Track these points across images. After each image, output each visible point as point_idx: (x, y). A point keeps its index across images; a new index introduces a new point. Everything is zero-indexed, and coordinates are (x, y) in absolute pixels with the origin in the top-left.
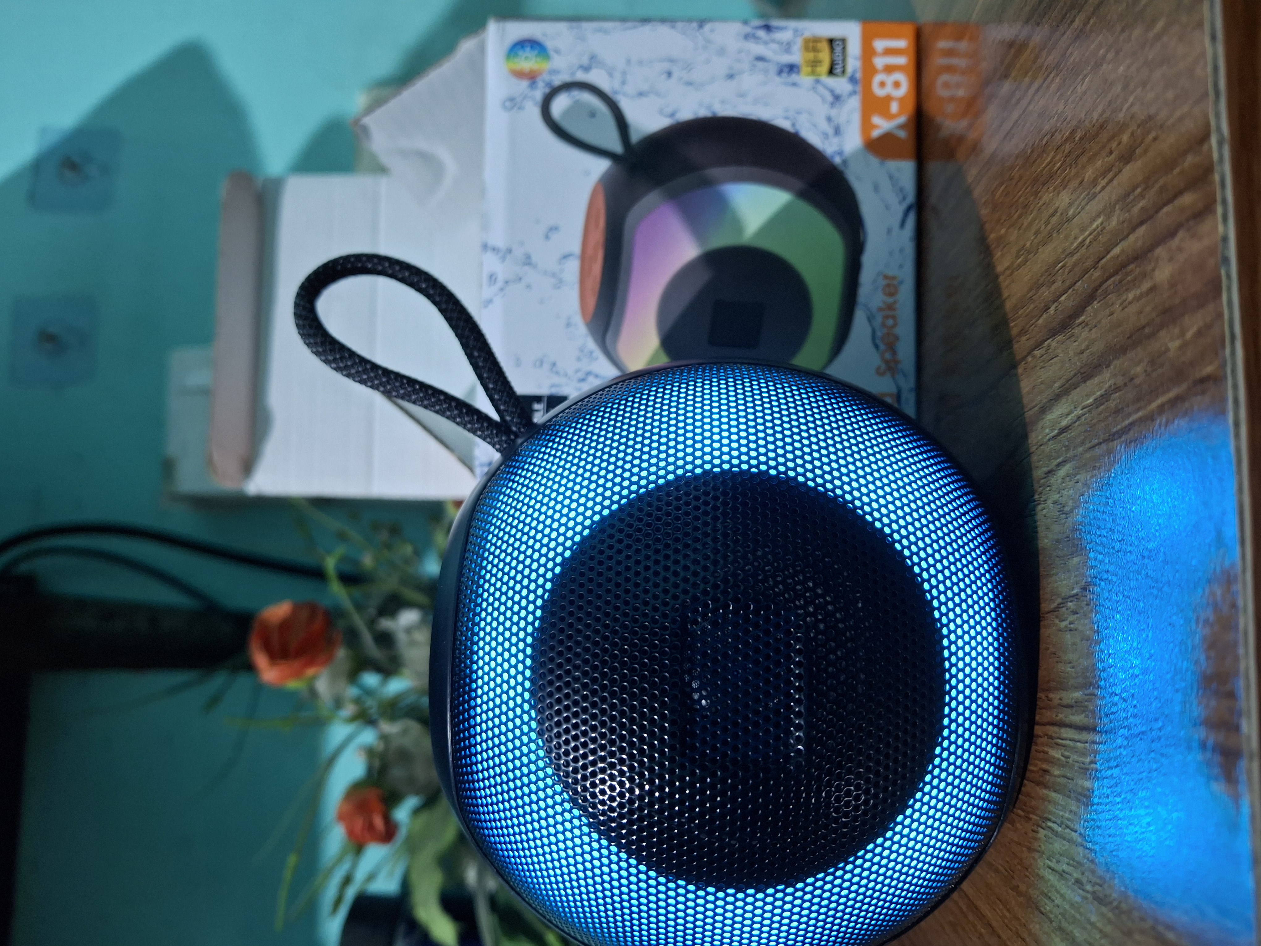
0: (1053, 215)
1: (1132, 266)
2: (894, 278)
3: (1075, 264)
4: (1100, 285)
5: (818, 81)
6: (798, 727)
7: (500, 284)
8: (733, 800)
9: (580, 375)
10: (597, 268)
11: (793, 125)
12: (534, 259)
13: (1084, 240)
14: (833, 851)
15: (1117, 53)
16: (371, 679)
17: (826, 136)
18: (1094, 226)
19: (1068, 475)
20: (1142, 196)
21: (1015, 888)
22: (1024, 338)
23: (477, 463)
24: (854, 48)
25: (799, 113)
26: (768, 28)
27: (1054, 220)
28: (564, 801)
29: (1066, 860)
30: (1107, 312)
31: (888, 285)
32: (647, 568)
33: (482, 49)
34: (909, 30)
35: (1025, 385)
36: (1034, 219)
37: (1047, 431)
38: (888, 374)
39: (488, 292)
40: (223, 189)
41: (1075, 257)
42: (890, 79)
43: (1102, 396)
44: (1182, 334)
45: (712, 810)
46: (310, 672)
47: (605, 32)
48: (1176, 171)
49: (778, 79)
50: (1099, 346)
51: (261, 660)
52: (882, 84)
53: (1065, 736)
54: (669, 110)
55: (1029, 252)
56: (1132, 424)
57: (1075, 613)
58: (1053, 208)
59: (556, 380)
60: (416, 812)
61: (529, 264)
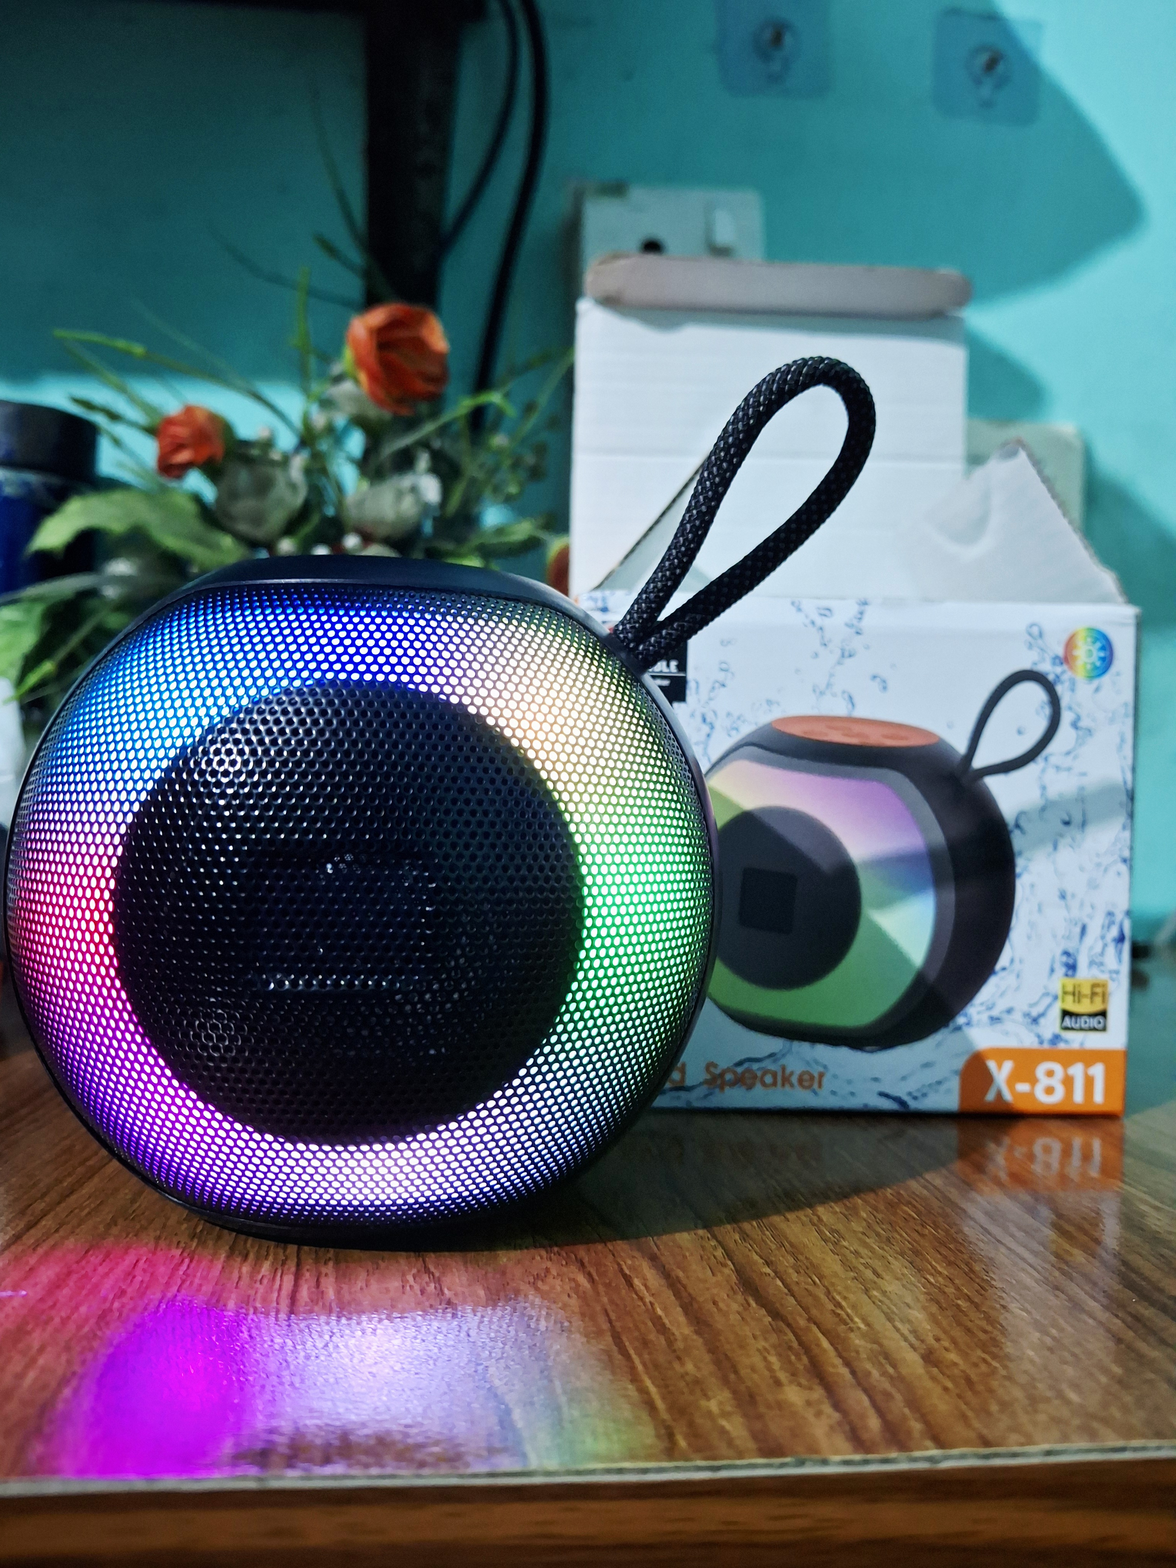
0: (875, 1273)
1: (805, 1359)
2: (820, 1085)
3: (816, 1298)
4: (789, 1325)
5: (1056, 998)
6: (294, 983)
7: (819, 621)
8: (213, 910)
9: (710, 717)
10: (837, 737)
11: (1004, 969)
12: (848, 662)
13: (841, 1307)
14: (157, 1021)
15: (1051, 1350)
16: (356, 442)
17: (989, 1007)
18: (856, 1319)
19: (578, 1285)
20: (884, 1373)
21: (114, 1222)
22: (737, 1237)
23: (607, 593)
24: (1094, 1041)
25: (1018, 975)
26: (1121, 939)
27: (869, 1274)
28: (211, 718)
29: (147, 1279)
30: (758, 1333)
31: (812, 1078)
32: (473, 813)
33: (1104, 599)
34: (1115, 1106)
35: (684, 1238)
36: (872, 1251)
37: (629, 1262)
38: (708, 1077)
39: (810, 607)
40: (948, 271)
41: (823, 1297)
42: (1056, 1082)
43: (664, 1325)
44: (725, 1415)
45: (202, 887)
46: (363, 377)
47: (1120, 748)
48: (907, 1411)
49: (1058, 951)
50: (719, 1322)
51: (378, 317)
52: (1050, 1074)
53: (285, 1278)
54: (1022, 823)
55: (836, 1244)
56: (628, 1357)
57: (423, 1292)
58: (884, 1274)
59: (704, 689)
60: (197, 499)
61: (843, 656)
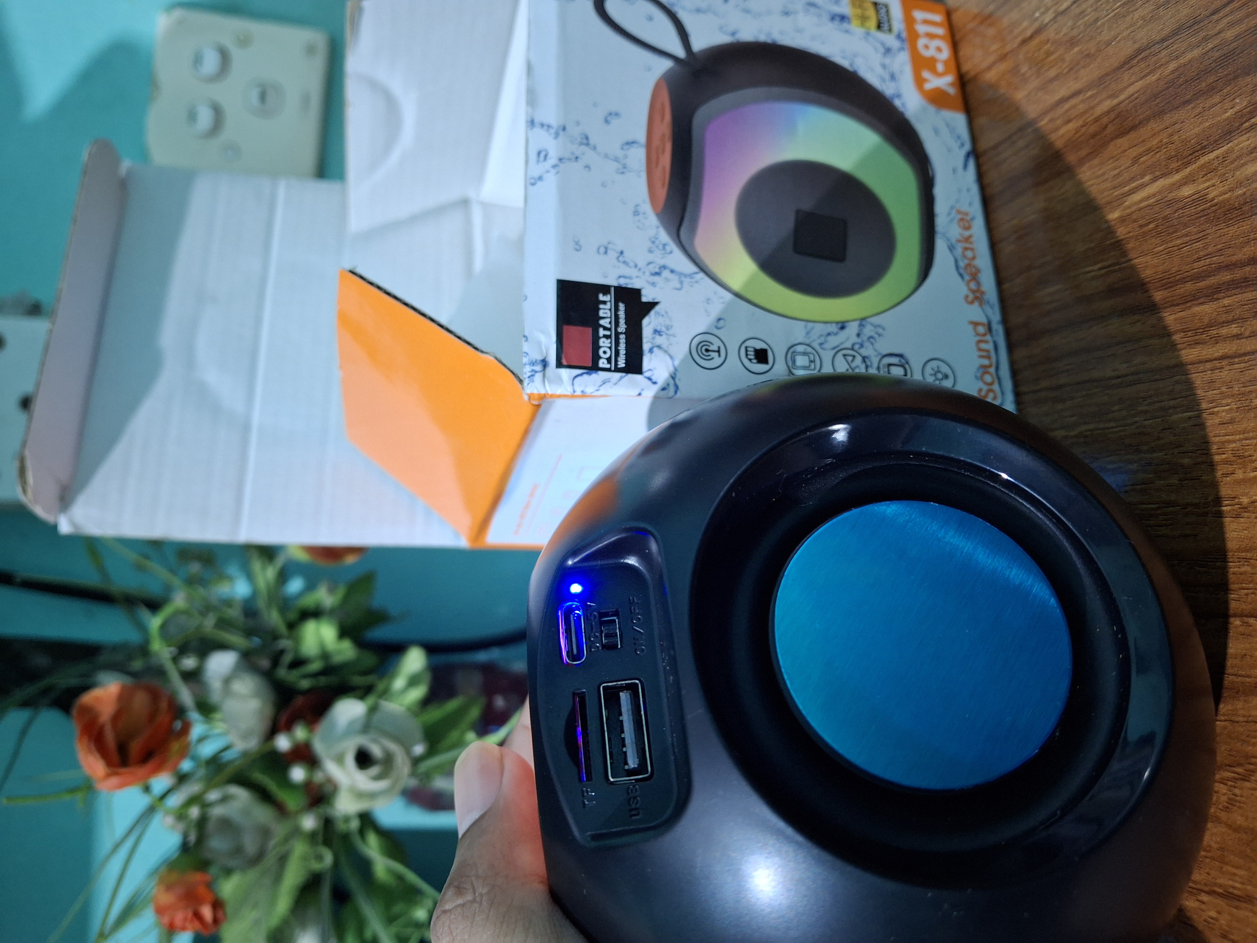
2: (965, 214)
5: (868, 34)
7: (551, 161)
9: (654, 268)
10: (666, 160)
11: (851, 65)
12: (593, 140)
17: (883, 80)
24: (897, 14)
25: (855, 56)
31: (962, 220)
34: (941, 8)
38: (976, 304)
39: (537, 169)
42: (932, 44)
49: (831, 24)
52: (927, 48)
54: (729, 29)
59: (626, 272)
61: (588, 144)
